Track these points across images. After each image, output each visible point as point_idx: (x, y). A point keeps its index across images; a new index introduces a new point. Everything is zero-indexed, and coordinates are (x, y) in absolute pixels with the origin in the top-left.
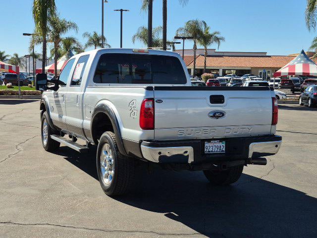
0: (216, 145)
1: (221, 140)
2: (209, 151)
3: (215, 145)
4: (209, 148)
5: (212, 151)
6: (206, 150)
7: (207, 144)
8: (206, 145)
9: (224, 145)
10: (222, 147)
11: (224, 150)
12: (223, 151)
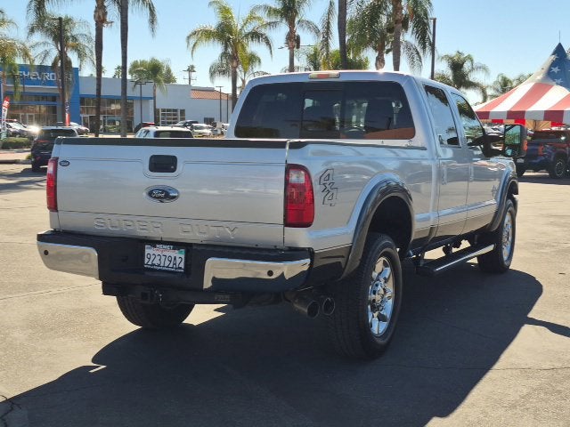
0: (168, 254)
1: (177, 245)
2: (153, 265)
3: (165, 253)
4: (153, 257)
5: (159, 265)
6: (146, 260)
7: (149, 250)
8: (147, 251)
9: (183, 256)
10: (178, 260)
11: (182, 265)
12: (180, 268)
